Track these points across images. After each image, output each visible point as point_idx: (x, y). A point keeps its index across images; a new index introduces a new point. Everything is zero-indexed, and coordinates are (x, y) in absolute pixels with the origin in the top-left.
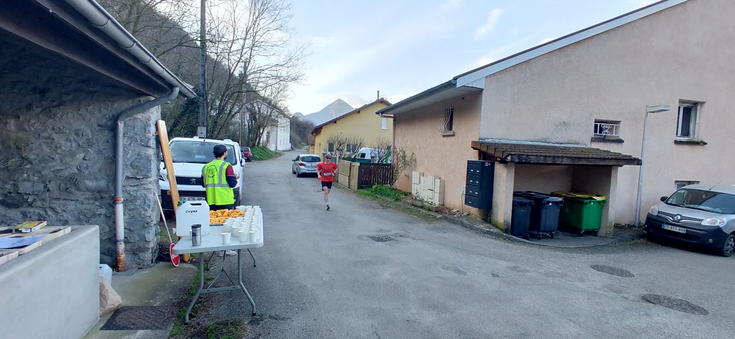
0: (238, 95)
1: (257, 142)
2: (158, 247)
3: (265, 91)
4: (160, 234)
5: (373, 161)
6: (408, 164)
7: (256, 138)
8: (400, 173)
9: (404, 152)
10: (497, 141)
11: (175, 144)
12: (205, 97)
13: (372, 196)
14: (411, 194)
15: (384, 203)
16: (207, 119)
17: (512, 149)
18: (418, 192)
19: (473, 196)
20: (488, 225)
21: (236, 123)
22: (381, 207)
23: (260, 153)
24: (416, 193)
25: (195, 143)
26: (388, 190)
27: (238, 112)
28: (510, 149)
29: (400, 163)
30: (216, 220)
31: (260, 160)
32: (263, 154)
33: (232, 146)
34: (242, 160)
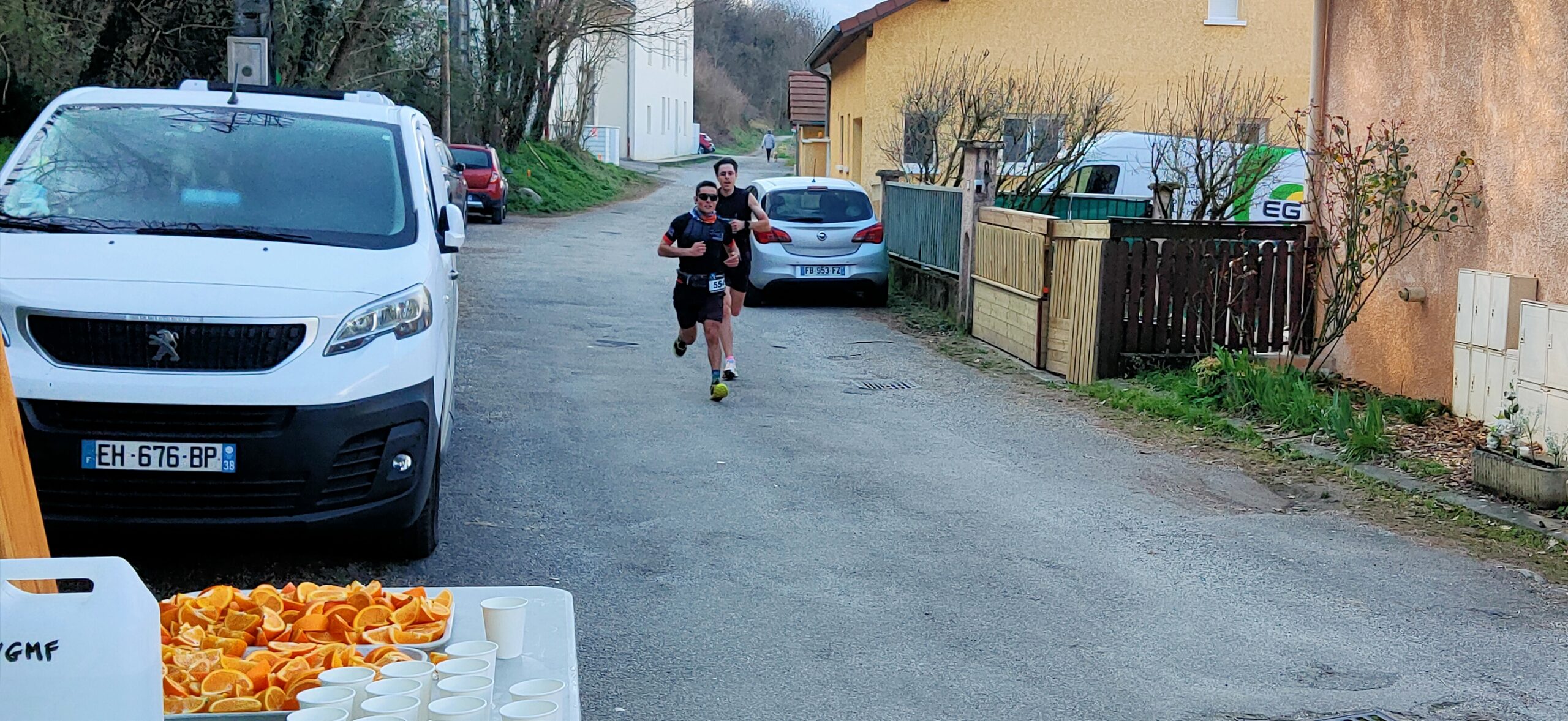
1: (532, 116)
5: (1165, 212)
6: (1430, 228)
8: (1367, 286)
9: (1398, 151)
13: (1198, 421)
14: (1445, 410)
15: (1280, 472)
18: (1516, 409)
22: (1267, 492)
23: (547, 178)
24: (1507, 415)
26: (1301, 385)
29: (1364, 220)
31: (547, 211)
32: (564, 182)
33: (386, 138)
34: (444, 209)
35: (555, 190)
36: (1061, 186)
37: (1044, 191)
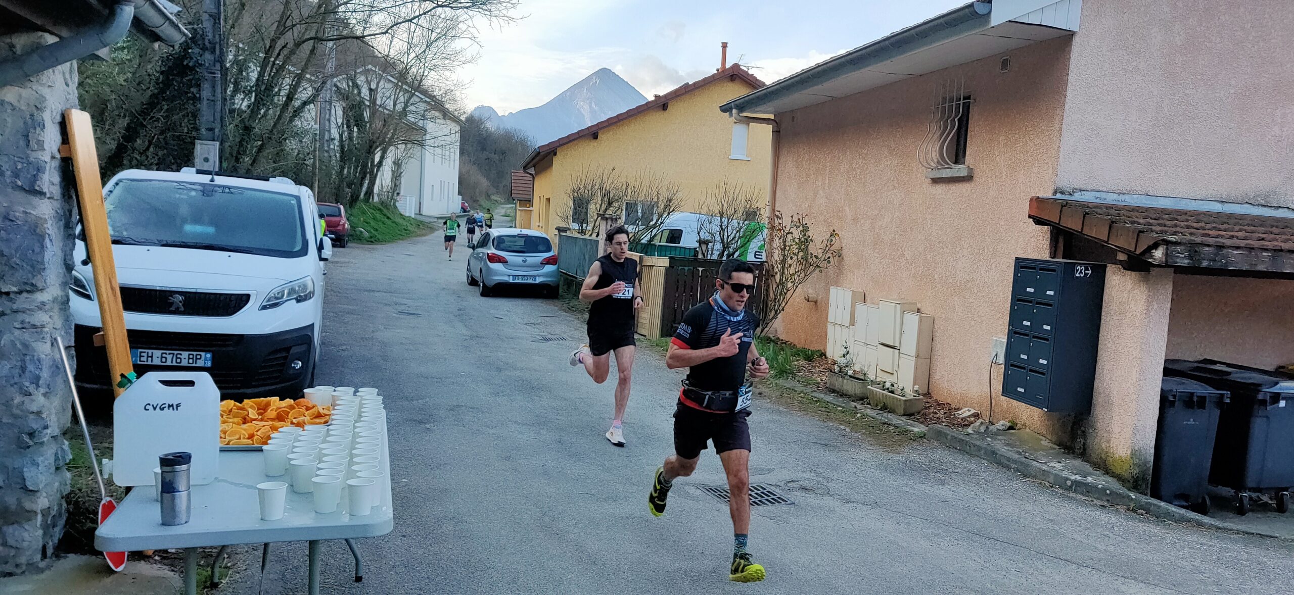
0: (314, 47)
1: (364, 189)
2: (65, 505)
3: (393, 37)
4: (71, 466)
5: (703, 254)
6: (818, 267)
7: (363, 178)
8: (790, 294)
9: (806, 229)
10: (1111, 199)
11: (127, 190)
12: (218, 52)
14: (824, 356)
16: (222, 119)
17: (1165, 226)
18: (847, 352)
19: (1031, 371)
20: (1078, 463)
21: (306, 132)
23: (373, 223)
24: (844, 356)
25: (187, 189)
27: (311, 100)
28: (1159, 224)
29: (790, 262)
30: (240, 433)
31: (372, 242)
32: (381, 225)
33: (293, 202)
34: (321, 240)
35: (376, 230)
36: (652, 239)
37: (643, 241)
